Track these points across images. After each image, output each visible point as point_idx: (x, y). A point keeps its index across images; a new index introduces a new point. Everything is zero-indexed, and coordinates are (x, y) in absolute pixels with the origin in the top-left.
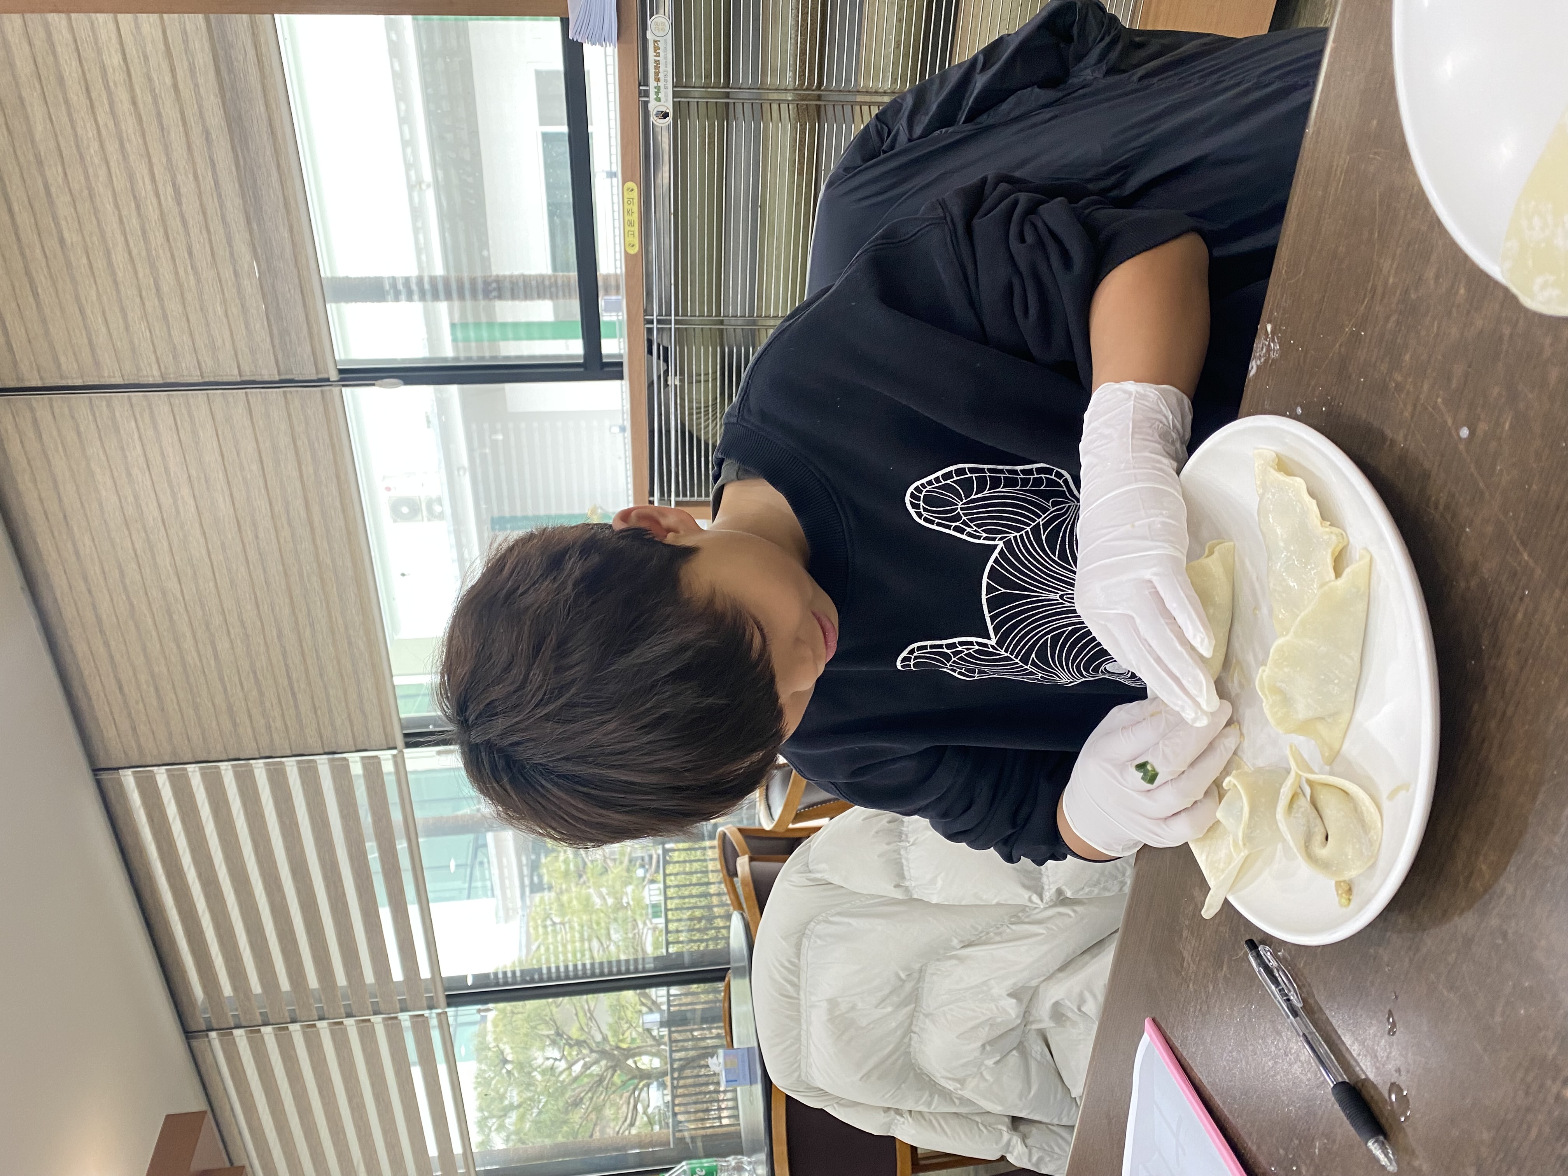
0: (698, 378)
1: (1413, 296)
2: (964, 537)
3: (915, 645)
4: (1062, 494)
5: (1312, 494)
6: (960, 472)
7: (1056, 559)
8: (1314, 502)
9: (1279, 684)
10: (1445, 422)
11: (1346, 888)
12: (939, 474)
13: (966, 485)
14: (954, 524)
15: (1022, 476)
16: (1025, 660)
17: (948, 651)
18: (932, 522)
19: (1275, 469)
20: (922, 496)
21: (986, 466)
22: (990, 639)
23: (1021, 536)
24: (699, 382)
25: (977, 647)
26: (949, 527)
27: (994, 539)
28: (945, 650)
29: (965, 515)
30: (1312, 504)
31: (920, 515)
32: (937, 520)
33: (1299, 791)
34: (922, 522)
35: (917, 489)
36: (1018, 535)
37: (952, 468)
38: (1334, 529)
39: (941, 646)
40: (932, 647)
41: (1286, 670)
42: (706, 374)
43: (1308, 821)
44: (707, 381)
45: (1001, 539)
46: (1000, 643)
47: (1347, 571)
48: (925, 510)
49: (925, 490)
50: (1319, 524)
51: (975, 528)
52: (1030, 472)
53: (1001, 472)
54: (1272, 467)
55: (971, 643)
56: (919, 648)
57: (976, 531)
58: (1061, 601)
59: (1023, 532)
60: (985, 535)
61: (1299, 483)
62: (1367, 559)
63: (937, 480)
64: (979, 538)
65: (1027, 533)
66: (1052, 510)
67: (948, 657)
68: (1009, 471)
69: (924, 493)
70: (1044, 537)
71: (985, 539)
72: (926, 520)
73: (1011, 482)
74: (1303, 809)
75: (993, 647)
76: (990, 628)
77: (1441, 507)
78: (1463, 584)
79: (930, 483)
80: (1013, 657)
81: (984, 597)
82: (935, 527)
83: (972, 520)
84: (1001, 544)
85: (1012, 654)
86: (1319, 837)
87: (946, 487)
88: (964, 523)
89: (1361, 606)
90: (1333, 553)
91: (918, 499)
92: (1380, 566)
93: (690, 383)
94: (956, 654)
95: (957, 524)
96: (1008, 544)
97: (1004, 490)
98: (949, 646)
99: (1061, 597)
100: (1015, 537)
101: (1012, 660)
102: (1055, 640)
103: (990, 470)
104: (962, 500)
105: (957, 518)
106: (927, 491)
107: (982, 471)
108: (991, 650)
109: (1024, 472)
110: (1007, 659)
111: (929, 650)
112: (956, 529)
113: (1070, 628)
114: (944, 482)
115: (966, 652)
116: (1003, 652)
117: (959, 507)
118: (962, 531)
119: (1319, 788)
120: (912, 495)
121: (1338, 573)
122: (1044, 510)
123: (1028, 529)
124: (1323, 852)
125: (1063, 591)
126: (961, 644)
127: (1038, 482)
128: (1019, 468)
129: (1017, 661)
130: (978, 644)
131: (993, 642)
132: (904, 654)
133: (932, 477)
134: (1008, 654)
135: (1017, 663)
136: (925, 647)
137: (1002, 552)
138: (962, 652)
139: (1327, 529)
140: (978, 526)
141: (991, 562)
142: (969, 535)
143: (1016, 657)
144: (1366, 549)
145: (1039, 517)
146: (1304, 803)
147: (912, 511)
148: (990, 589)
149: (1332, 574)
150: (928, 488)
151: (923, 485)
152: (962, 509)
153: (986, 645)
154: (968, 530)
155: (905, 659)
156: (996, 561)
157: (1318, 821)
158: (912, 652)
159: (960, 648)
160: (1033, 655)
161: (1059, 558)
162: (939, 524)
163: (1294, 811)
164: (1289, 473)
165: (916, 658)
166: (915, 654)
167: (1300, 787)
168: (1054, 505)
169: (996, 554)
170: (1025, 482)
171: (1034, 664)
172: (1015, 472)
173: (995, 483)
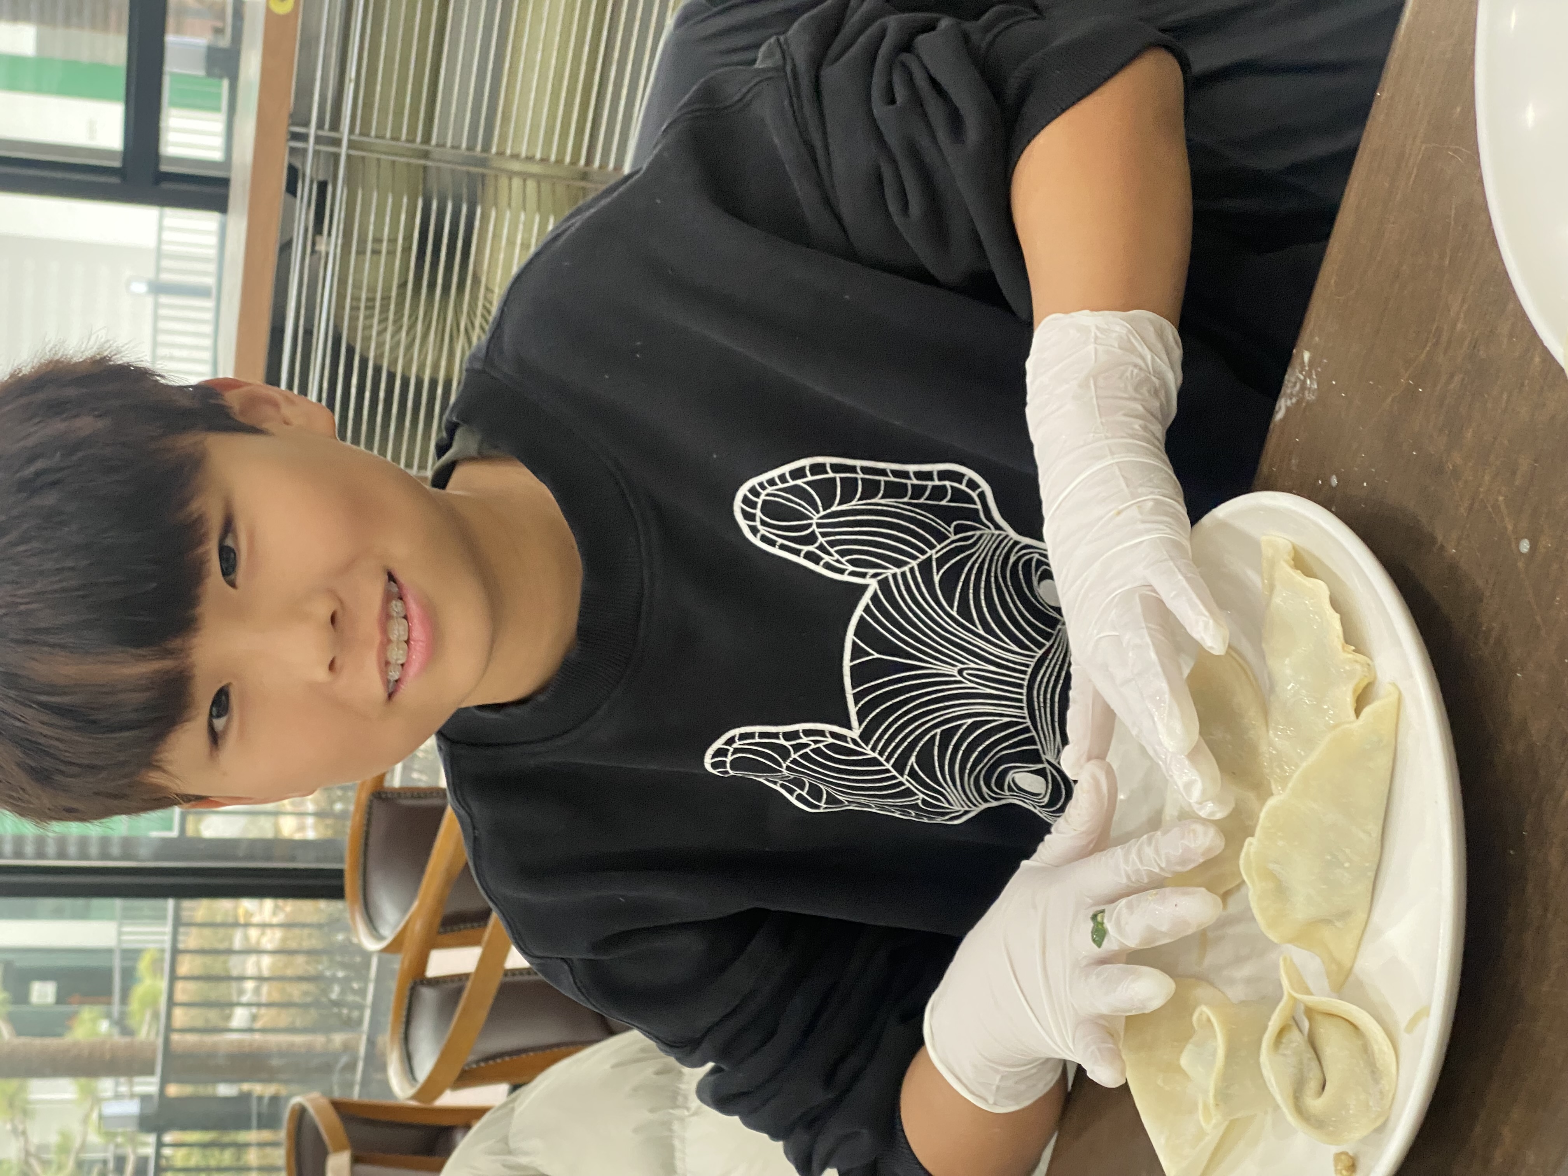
0: (377, 247)
1: (1482, 354)
2: (819, 569)
3: (736, 732)
4: (973, 515)
5: (1335, 604)
6: (817, 469)
7: (954, 613)
8: (1337, 616)
9: (1271, 866)
10: (1506, 528)
11: (1348, 1163)
12: (786, 469)
13: (826, 490)
14: (805, 549)
15: (915, 482)
16: (900, 766)
17: (787, 744)
18: (772, 543)
19: (1291, 567)
20: (760, 502)
21: (859, 463)
22: (850, 728)
23: (903, 574)
24: (376, 252)
25: (831, 740)
26: (797, 552)
27: (863, 575)
28: (782, 741)
29: (824, 535)
30: (1335, 619)
31: (755, 531)
32: (780, 541)
33: (1292, 1022)
34: (756, 541)
35: (753, 491)
36: (898, 571)
37: (806, 462)
38: (1359, 657)
39: (776, 735)
40: (762, 735)
41: (1280, 843)
42: (393, 241)
43: (1301, 1063)
44: (391, 253)
45: (875, 576)
46: (866, 736)
47: (1367, 711)
48: (763, 523)
49: (764, 493)
50: (1340, 647)
51: (837, 556)
52: (928, 476)
53: (883, 472)
54: (1286, 561)
55: (821, 733)
56: (743, 737)
57: (838, 561)
58: (959, 678)
59: (906, 569)
60: (851, 568)
61: (1321, 588)
62: (1396, 696)
63: (782, 478)
64: (842, 571)
65: (912, 570)
66: (953, 537)
67: (784, 752)
68: (896, 473)
69: (763, 497)
70: (937, 579)
71: (852, 574)
72: (764, 539)
73: (896, 491)
74: (1294, 1045)
75: (854, 741)
76: (853, 710)
77: (1492, 641)
78: (1508, 747)
79: (772, 482)
80: (882, 760)
81: (847, 664)
82: (776, 551)
83: (832, 544)
84: (873, 585)
85: (881, 754)
86: (1313, 1085)
87: (796, 491)
88: (821, 548)
89: (1383, 761)
90: (1355, 691)
91: (753, 505)
92: (1410, 709)
93: (361, 252)
94: (797, 748)
95: (811, 548)
96: (884, 584)
97: (883, 501)
98: (788, 736)
99: (960, 672)
100: (894, 576)
101: (881, 764)
102: (947, 735)
103: (865, 470)
104: (818, 512)
105: (811, 539)
106: (768, 495)
107: (853, 469)
108: (852, 746)
109: (919, 475)
110: (874, 762)
111: (757, 740)
112: (809, 556)
113: (970, 721)
114: (792, 483)
115: (813, 746)
116: (868, 750)
117: (814, 521)
118: (816, 560)
119: (1319, 1018)
120: (745, 500)
121: (1358, 712)
122: (941, 537)
123: (914, 564)
124: (1315, 1104)
125: (963, 663)
126: (807, 733)
127: (939, 493)
128: (912, 468)
129: (889, 766)
130: (834, 735)
131: (855, 733)
132: (719, 744)
133: (774, 473)
134: (876, 755)
135: (888, 771)
136: (751, 735)
137: (875, 598)
138: (806, 745)
139: (1350, 656)
140: (842, 553)
141: (859, 611)
142: (828, 566)
143: (887, 760)
144: (1394, 685)
145: (932, 547)
146: (1296, 1039)
147: (743, 523)
148: (857, 652)
149: (1352, 713)
150: (770, 489)
151: (761, 485)
152: (819, 525)
153: (843, 738)
154: (827, 558)
155: (721, 752)
156: (867, 609)
157: (1314, 1064)
158: (731, 741)
159: (804, 740)
160: (913, 759)
161: (958, 613)
162: (783, 547)
163: (1283, 1046)
164: (1308, 572)
165: (736, 751)
166: (735, 746)
167: (1294, 1018)
168: (958, 529)
169: (866, 599)
170: (918, 491)
171: (913, 774)
172: (905, 475)
173: (871, 489)
